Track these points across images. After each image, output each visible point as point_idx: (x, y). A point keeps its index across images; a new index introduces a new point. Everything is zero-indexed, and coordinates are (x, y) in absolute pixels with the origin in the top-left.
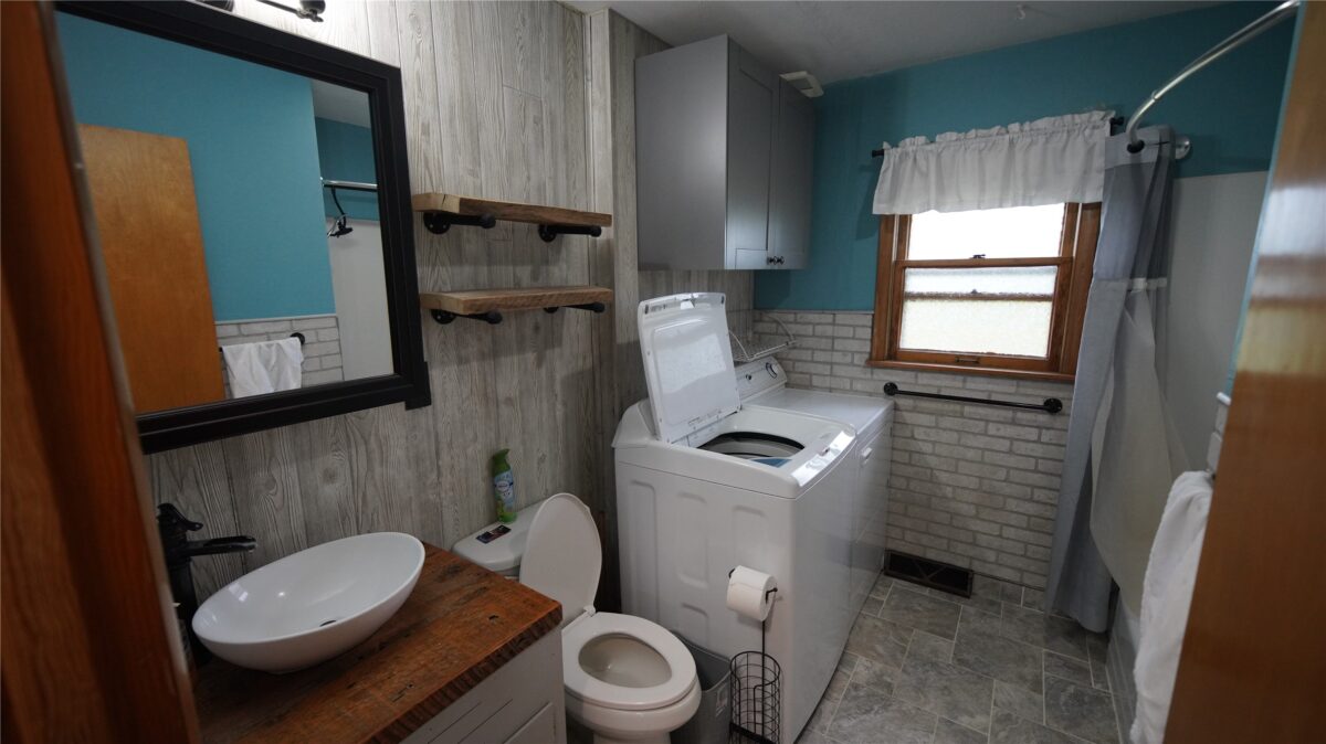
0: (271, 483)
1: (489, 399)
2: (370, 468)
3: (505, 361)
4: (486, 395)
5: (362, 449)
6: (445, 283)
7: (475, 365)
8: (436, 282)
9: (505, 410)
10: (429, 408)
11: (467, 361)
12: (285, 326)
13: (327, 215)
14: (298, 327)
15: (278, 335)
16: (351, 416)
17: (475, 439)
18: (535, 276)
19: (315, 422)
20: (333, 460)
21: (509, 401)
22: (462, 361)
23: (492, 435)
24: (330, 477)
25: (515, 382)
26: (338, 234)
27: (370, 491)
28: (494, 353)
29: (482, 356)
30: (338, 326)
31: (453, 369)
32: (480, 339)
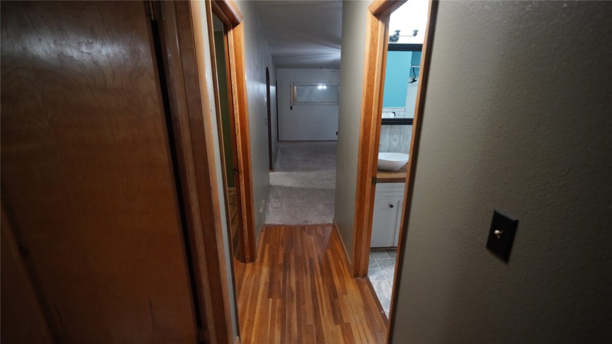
0: (384, 138)
2: (403, 141)
5: (403, 136)
12: (391, 110)
13: (410, 76)
14: (394, 111)
15: (389, 112)
16: (402, 126)
19: (395, 126)
20: (396, 137)
24: (395, 140)
26: (412, 82)
27: (402, 146)
30: (405, 111)
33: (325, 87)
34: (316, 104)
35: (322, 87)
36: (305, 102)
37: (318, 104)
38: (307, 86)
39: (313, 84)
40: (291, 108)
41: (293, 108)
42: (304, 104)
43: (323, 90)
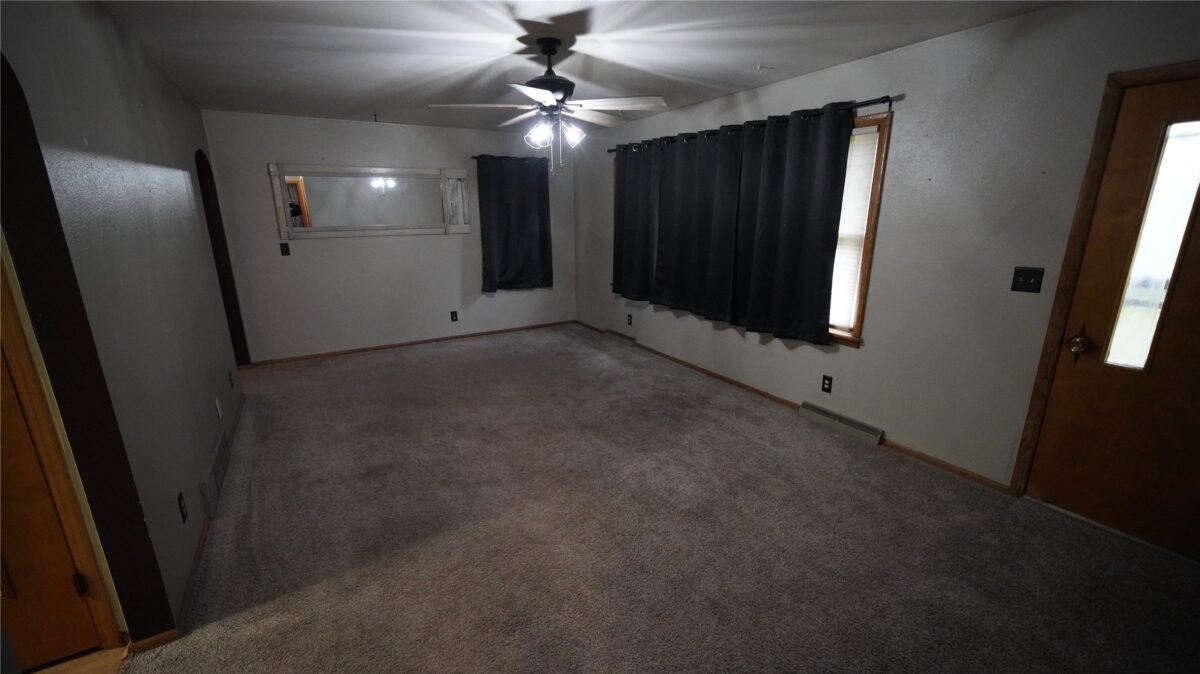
33: (391, 183)
34: (374, 233)
35: (382, 183)
36: (334, 229)
37: (381, 232)
38: (336, 174)
39: (352, 169)
40: (285, 250)
41: (292, 246)
42: (333, 234)
43: (388, 192)
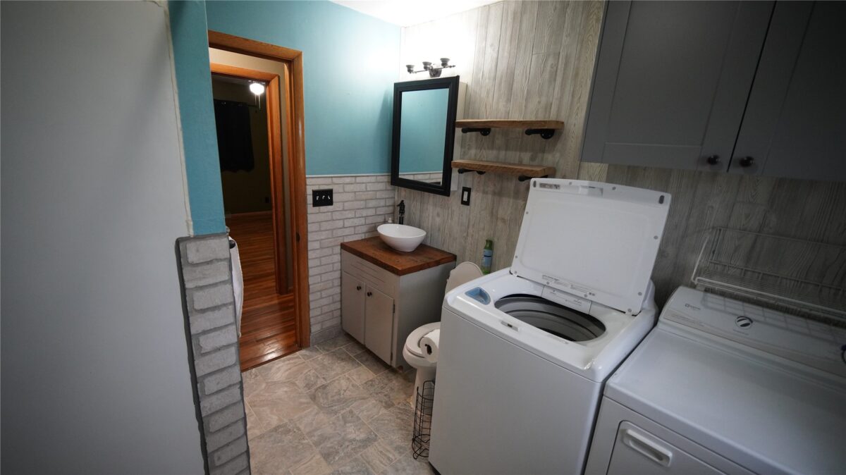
1: (493, 215)
3: (505, 200)
4: (492, 213)
5: (447, 211)
6: (484, 157)
7: (490, 196)
8: (480, 156)
9: (500, 224)
10: (468, 207)
11: (487, 193)
16: (446, 198)
17: (484, 229)
18: (533, 159)
21: (503, 220)
22: (485, 192)
23: (492, 232)
25: (509, 212)
27: (447, 227)
28: (499, 194)
29: (494, 193)
31: (480, 195)
32: (495, 185)
